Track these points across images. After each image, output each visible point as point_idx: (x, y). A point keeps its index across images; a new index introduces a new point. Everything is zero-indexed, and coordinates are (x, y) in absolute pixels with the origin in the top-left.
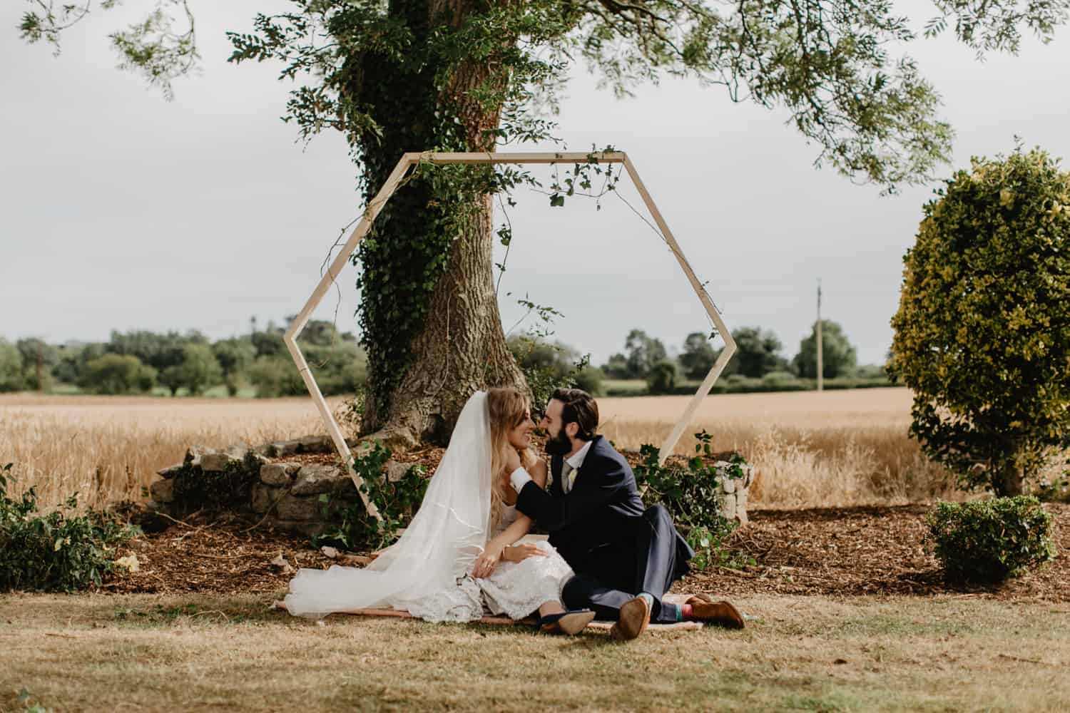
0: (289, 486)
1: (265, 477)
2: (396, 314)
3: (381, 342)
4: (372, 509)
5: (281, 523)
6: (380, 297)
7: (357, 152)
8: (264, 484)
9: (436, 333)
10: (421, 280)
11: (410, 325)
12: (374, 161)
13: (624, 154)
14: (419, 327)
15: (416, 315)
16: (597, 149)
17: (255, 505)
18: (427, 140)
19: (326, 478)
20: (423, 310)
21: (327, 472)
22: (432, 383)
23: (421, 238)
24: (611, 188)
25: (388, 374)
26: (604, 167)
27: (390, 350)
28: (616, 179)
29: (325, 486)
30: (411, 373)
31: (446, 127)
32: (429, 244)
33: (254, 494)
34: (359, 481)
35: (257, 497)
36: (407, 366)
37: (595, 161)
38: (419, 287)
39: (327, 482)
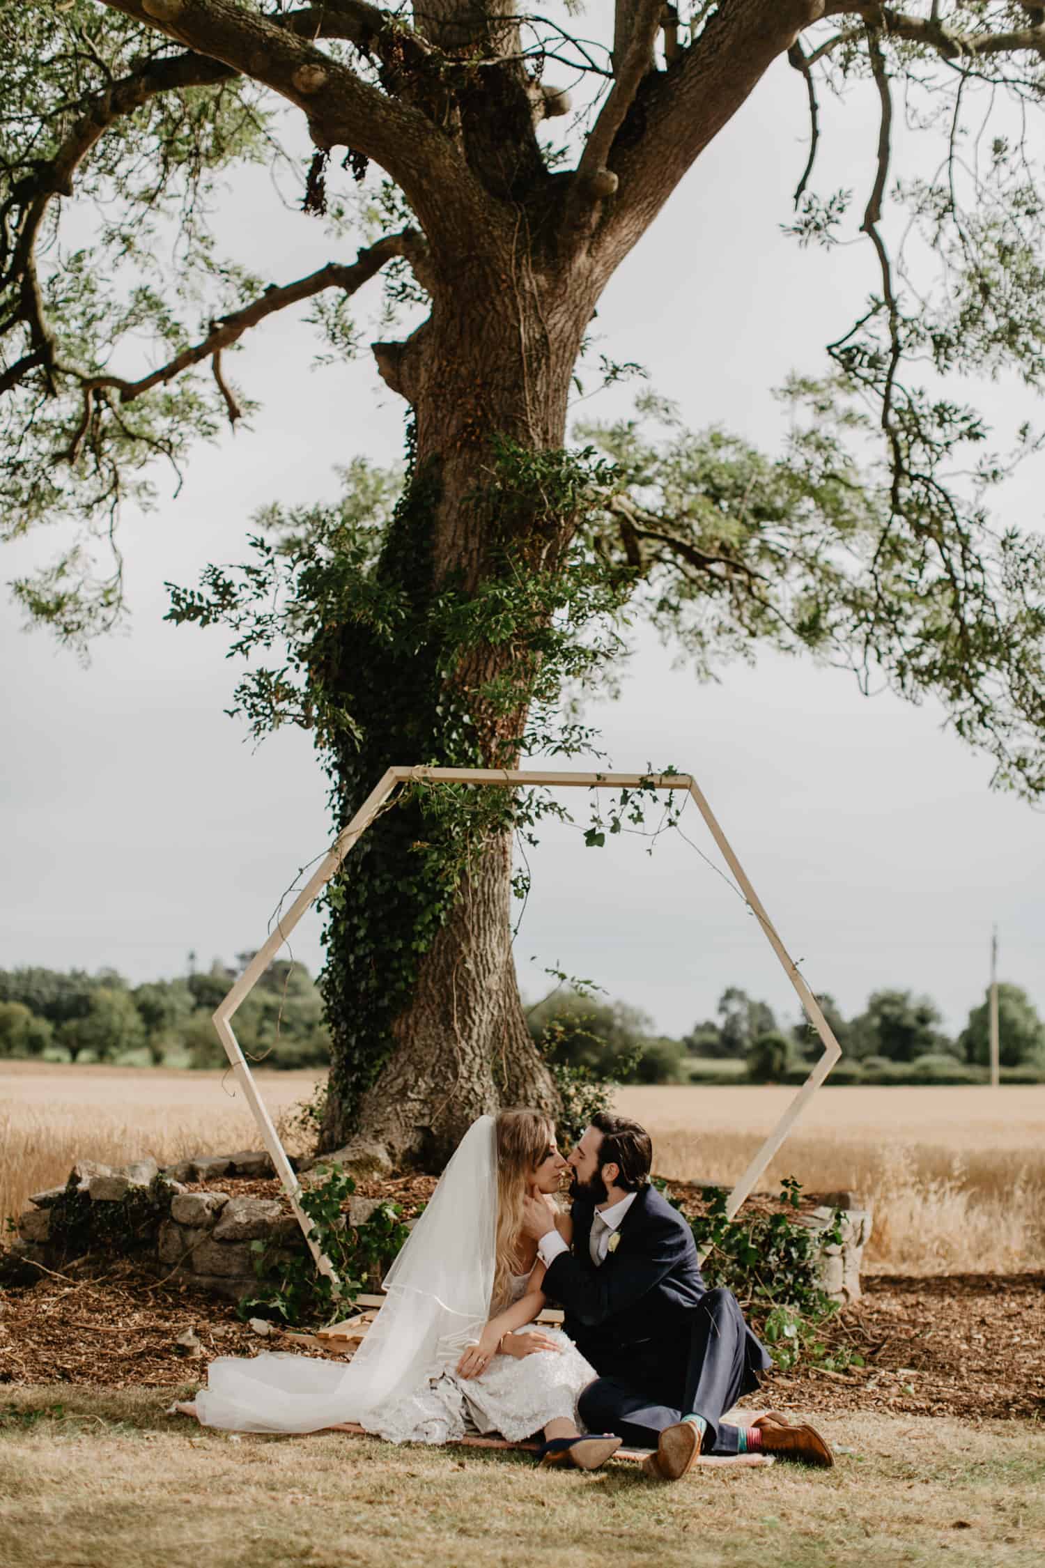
0: (210, 1226)
1: (178, 1212)
2: (373, 983)
3: (351, 1022)
4: (325, 1265)
5: (197, 1278)
6: (352, 958)
7: (329, 756)
8: (173, 1220)
9: (428, 1012)
10: (410, 937)
11: (393, 999)
12: (351, 770)
13: (691, 777)
14: (404, 1003)
15: (401, 985)
16: (654, 770)
17: (162, 1252)
18: (425, 745)
19: (262, 1217)
20: (411, 980)
21: (265, 1209)
22: (420, 1082)
23: (411, 879)
24: (671, 823)
25: (359, 1068)
26: (663, 794)
27: (363, 1033)
28: (678, 813)
29: (261, 1229)
30: (390, 1067)
31: (451, 728)
32: (422, 887)
33: (161, 1235)
34: (308, 1224)
35: (166, 1242)
36: (386, 1057)
37: (651, 786)
38: (407, 947)
39: (263, 1222)
